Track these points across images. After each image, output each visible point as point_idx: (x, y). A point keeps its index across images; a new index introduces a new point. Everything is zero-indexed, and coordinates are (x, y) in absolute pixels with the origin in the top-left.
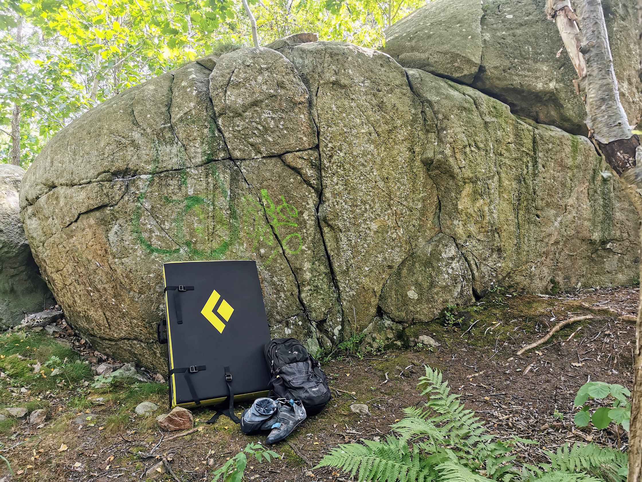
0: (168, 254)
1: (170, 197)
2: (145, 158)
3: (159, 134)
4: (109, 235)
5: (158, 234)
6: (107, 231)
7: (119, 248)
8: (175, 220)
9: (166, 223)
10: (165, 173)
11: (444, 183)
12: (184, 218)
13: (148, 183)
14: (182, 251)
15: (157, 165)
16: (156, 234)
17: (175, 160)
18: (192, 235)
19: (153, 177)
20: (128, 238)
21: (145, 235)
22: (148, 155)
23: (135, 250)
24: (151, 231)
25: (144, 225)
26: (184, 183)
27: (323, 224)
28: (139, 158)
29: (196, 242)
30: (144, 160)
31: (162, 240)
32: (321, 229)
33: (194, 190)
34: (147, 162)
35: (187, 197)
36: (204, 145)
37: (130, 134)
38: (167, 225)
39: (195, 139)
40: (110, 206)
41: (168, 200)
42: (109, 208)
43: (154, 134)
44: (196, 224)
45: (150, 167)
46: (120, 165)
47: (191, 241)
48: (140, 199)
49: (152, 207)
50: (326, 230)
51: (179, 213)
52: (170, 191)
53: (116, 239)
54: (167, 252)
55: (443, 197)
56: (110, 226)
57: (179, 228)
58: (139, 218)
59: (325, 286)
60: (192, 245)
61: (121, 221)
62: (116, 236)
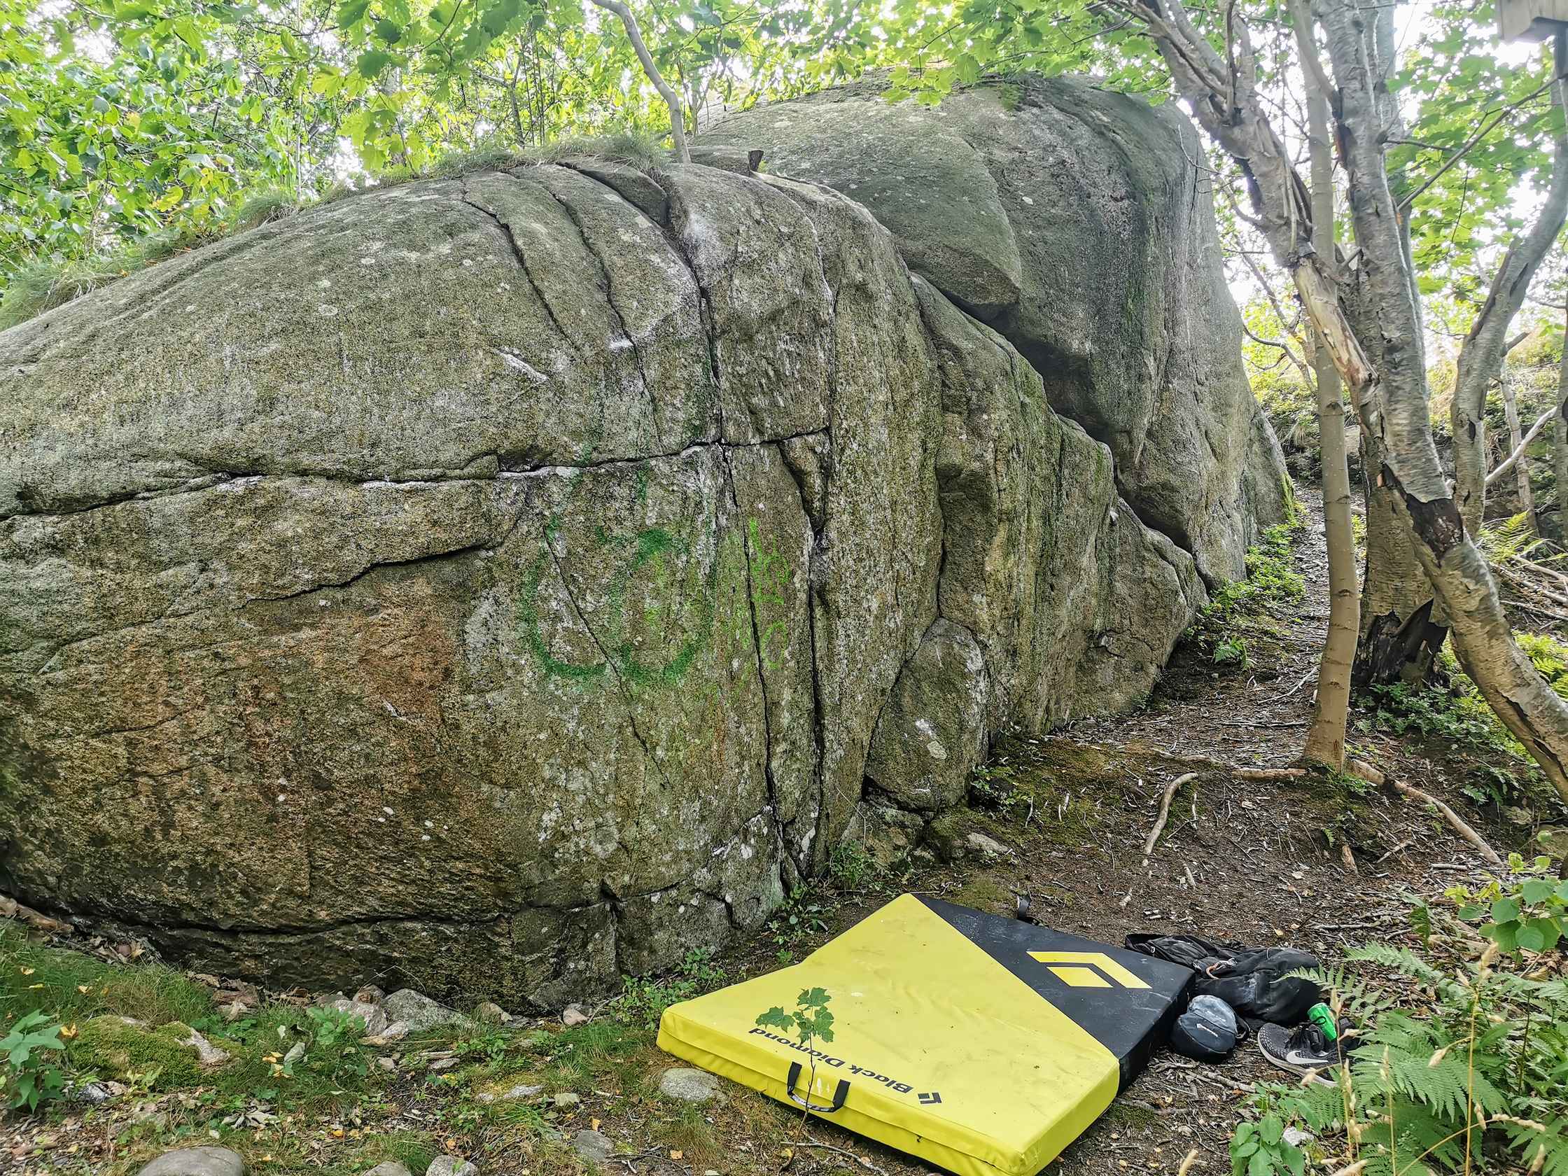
0: (581, 679)
1: (609, 528)
2: (574, 422)
3: (610, 364)
4: (468, 628)
5: (570, 625)
6: (464, 616)
7: (486, 665)
8: (608, 589)
9: (588, 597)
10: (607, 466)
11: (964, 518)
12: (628, 584)
13: (570, 489)
14: (608, 670)
15: (595, 444)
16: (565, 625)
17: (633, 435)
18: (636, 627)
19: (582, 474)
20: (510, 634)
21: (543, 627)
22: (582, 416)
23: (518, 670)
24: (557, 618)
25: (545, 600)
26: (641, 494)
27: (816, 601)
28: (561, 422)
29: (642, 643)
30: (571, 426)
31: (575, 640)
32: (812, 610)
33: (660, 516)
34: (576, 435)
35: (643, 531)
36: (690, 404)
37: (544, 355)
38: (589, 603)
39: (676, 388)
40: (487, 550)
41: (602, 536)
42: (483, 554)
43: (599, 363)
44: (648, 601)
45: (579, 449)
46: (518, 435)
47: (632, 644)
48: (548, 532)
49: (569, 552)
50: (818, 612)
51: (619, 571)
52: (610, 514)
53: (483, 639)
54: (582, 672)
55: (954, 545)
56: (473, 602)
57: (614, 609)
58: (535, 582)
59: (805, 741)
60: (633, 653)
61: (502, 589)
62: (484, 630)
